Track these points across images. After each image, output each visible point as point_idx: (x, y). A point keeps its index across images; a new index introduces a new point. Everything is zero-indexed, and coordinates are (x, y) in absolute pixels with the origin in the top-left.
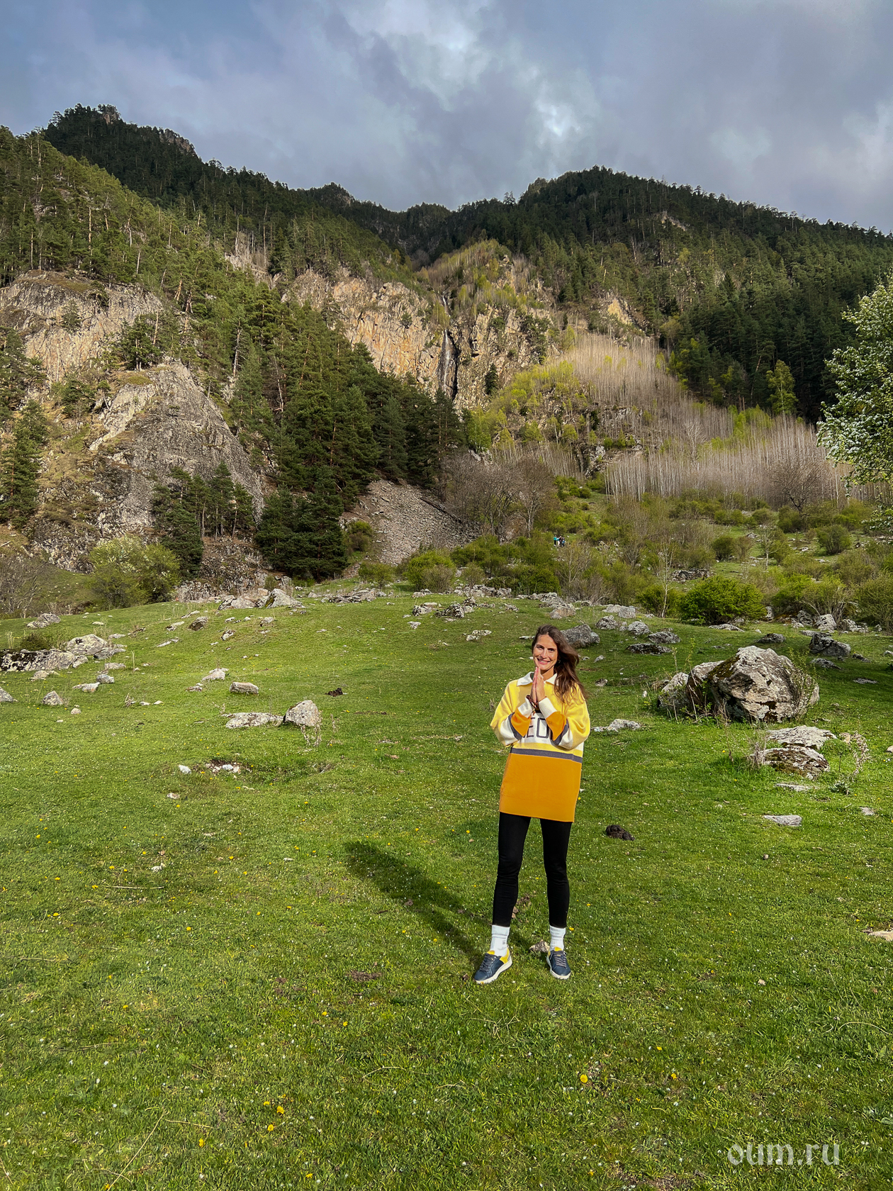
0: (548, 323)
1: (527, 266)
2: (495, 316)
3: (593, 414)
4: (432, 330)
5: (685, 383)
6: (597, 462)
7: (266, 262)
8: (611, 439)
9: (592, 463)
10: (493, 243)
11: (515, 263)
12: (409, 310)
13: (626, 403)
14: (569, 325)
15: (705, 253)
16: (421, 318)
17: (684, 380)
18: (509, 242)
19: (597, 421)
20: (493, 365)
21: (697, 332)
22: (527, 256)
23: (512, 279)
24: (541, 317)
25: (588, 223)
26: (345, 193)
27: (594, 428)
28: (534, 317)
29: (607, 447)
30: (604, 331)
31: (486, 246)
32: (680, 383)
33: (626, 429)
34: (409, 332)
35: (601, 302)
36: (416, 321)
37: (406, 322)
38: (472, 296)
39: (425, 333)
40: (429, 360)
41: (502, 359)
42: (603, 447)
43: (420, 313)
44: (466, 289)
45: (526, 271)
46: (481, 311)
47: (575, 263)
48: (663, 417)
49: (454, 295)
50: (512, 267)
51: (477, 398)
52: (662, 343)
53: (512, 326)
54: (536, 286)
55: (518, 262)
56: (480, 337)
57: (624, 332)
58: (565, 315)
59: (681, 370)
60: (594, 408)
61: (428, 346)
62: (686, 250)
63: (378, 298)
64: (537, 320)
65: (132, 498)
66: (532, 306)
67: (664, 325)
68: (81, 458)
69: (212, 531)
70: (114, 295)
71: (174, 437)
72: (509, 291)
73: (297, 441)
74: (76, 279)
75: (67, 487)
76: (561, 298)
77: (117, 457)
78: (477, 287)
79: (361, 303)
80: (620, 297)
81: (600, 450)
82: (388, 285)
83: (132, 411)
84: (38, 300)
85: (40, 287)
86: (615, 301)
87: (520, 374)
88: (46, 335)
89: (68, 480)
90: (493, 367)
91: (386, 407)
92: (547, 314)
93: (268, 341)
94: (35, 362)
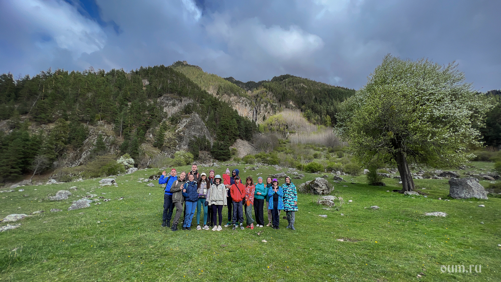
0: (277, 106)
2: (265, 104)
3: (287, 126)
7: (216, 92)
8: (291, 131)
9: (287, 136)
10: (265, 89)
11: (270, 93)
12: (246, 103)
13: (294, 123)
14: (281, 107)
15: (311, 92)
17: (307, 119)
18: (268, 89)
19: (288, 127)
21: (309, 108)
22: (272, 92)
23: (269, 97)
24: (275, 105)
25: (285, 85)
26: (233, 79)
27: (287, 128)
29: (290, 133)
30: (289, 108)
31: (263, 90)
33: (294, 129)
34: (246, 107)
35: (288, 102)
36: (248, 105)
37: (246, 105)
38: (260, 100)
39: (250, 108)
40: (250, 113)
41: (267, 113)
43: (249, 103)
44: (259, 99)
45: (272, 95)
46: (262, 103)
49: (256, 100)
51: (261, 121)
52: (302, 111)
53: (269, 107)
54: (274, 98)
56: (262, 109)
57: (293, 108)
58: (281, 104)
59: (306, 116)
60: (287, 124)
61: (251, 110)
62: (307, 91)
63: (240, 100)
64: (274, 105)
65: (184, 142)
66: (273, 102)
67: (302, 107)
68: (174, 133)
69: (201, 150)
70: (183, 99)
71: (194, 129)
72: (268, 99)
73: (221, 130)
74: (176, 95)
75: (170, 140)
76: (280, 101)
77: (182, 133)
78: (261, 98)
79: (236, 101)
80: (293, 101)
81: (288, 133)
82: (242, 97)
83: (185, 123)
84: (167, 100)
85: (168, 97)
86: (291, 102)
87: (270, 117)
88: (168, 107)
89: (171, 138)
90: (265, 115)
91: (241, 123)
92: (276, 104)
93: (216, 109)
94: (165, 113)
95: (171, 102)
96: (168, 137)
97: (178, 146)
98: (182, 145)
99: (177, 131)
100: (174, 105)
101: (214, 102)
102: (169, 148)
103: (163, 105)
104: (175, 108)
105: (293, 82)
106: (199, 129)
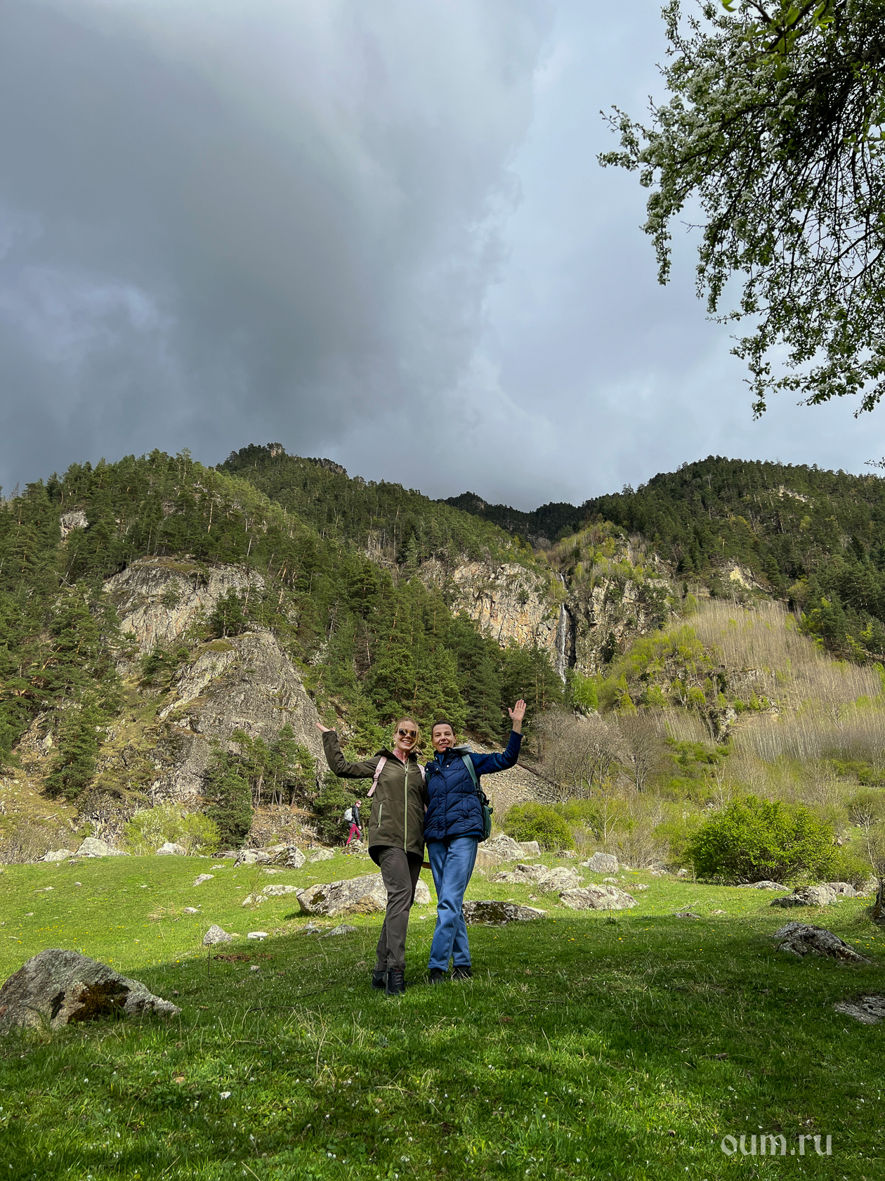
0: (667, 591)
1: (644, 542)
2: (611, 588)
3: (720, 676)
4: (549, 603)
5: (820, 643)
6: (727, 726)
7: (395, 554)
8: (742, 703)
9: (723, 728)
10: (609, 525)
11: (631, 540)
12: (526, 587)
13: (755, 665)
14: (690, 594)
15: (827, 519)
16: (537, 594)
17: (819, 640)
18: (625, 523)
19: (724, 684)
20: (611, 634)
21: (826, 592)
22: (643, 534)
23: (628, 555)
24: (659, 586)
25: (703, 502)
26: (479, 499)
27: (722, 690)
28: (651, 586)
29: (737, 711)
30: (727, 597)
31: (601, 528)
32: (814, 643)
33: (758, 691)
34: (526, 607)
35: (722, 571)
36: (533, 597)
37: (523, 599)
38: (587, 571)
39: (542, 607)
40: (546, 632)
41: (621, 628)
42: (733, 710)
43: (537, 590)
44: (581, 567)
45: (643, 547)
46: (597, 584)
47: (692, 535)
48: (797, 677)
49: (571, 572)
50: (628, 543)
51: (597, 666)
52: (791, 606)
53: (629, 597)
54: (654, 560)
55: (634, 540)
56: (597, 608)
57: (749, 597)
58: (685, 584)
59: (815, 630)
60: (720, 671)
61: (545, 618)
62: (807, 518)
63: (496, 578)
64: (655, 590)
65: (190, 766)
66: (649, 576)
67: (792, 589)
68: (148, 725)
69: (267, 799)
70: (215, 573)
71: (246, 701)
72: (626, 564)
73: (374, 702)
74: (186, 561)
75: (128, 756)
76: (680, 569)
77: (183, 722)
78: (593, 563)
79: (480, 584)
80: (742, 564)
81: (731, 713)
82: (506, 566)
83: (208, 677)
84: (145, 581)
85: (148, 569)
86: (737, 568)
87: (640, 640)
88: (145, 612)
89: (131, 748)
90: (612, 635)
91: (480, 668)
92: (665, 583)
93: (366, 612)
94: (130, 637)
95: (160, 590)
96: (121, 745)
97: (157, 784)
98: (180, 780)
99: (163, 715)
100: (170, 601)
101: (362, 581)
102: (116, 795)
103: (125, 603)
104: (174, 614)
105: (737, 486)
106: (271, 699)
